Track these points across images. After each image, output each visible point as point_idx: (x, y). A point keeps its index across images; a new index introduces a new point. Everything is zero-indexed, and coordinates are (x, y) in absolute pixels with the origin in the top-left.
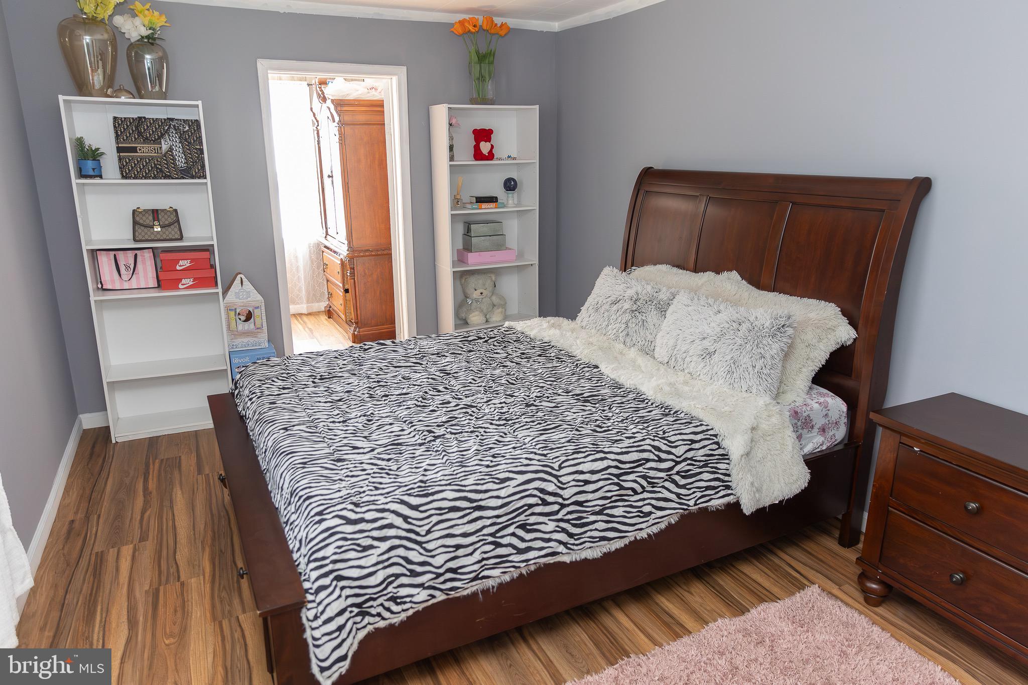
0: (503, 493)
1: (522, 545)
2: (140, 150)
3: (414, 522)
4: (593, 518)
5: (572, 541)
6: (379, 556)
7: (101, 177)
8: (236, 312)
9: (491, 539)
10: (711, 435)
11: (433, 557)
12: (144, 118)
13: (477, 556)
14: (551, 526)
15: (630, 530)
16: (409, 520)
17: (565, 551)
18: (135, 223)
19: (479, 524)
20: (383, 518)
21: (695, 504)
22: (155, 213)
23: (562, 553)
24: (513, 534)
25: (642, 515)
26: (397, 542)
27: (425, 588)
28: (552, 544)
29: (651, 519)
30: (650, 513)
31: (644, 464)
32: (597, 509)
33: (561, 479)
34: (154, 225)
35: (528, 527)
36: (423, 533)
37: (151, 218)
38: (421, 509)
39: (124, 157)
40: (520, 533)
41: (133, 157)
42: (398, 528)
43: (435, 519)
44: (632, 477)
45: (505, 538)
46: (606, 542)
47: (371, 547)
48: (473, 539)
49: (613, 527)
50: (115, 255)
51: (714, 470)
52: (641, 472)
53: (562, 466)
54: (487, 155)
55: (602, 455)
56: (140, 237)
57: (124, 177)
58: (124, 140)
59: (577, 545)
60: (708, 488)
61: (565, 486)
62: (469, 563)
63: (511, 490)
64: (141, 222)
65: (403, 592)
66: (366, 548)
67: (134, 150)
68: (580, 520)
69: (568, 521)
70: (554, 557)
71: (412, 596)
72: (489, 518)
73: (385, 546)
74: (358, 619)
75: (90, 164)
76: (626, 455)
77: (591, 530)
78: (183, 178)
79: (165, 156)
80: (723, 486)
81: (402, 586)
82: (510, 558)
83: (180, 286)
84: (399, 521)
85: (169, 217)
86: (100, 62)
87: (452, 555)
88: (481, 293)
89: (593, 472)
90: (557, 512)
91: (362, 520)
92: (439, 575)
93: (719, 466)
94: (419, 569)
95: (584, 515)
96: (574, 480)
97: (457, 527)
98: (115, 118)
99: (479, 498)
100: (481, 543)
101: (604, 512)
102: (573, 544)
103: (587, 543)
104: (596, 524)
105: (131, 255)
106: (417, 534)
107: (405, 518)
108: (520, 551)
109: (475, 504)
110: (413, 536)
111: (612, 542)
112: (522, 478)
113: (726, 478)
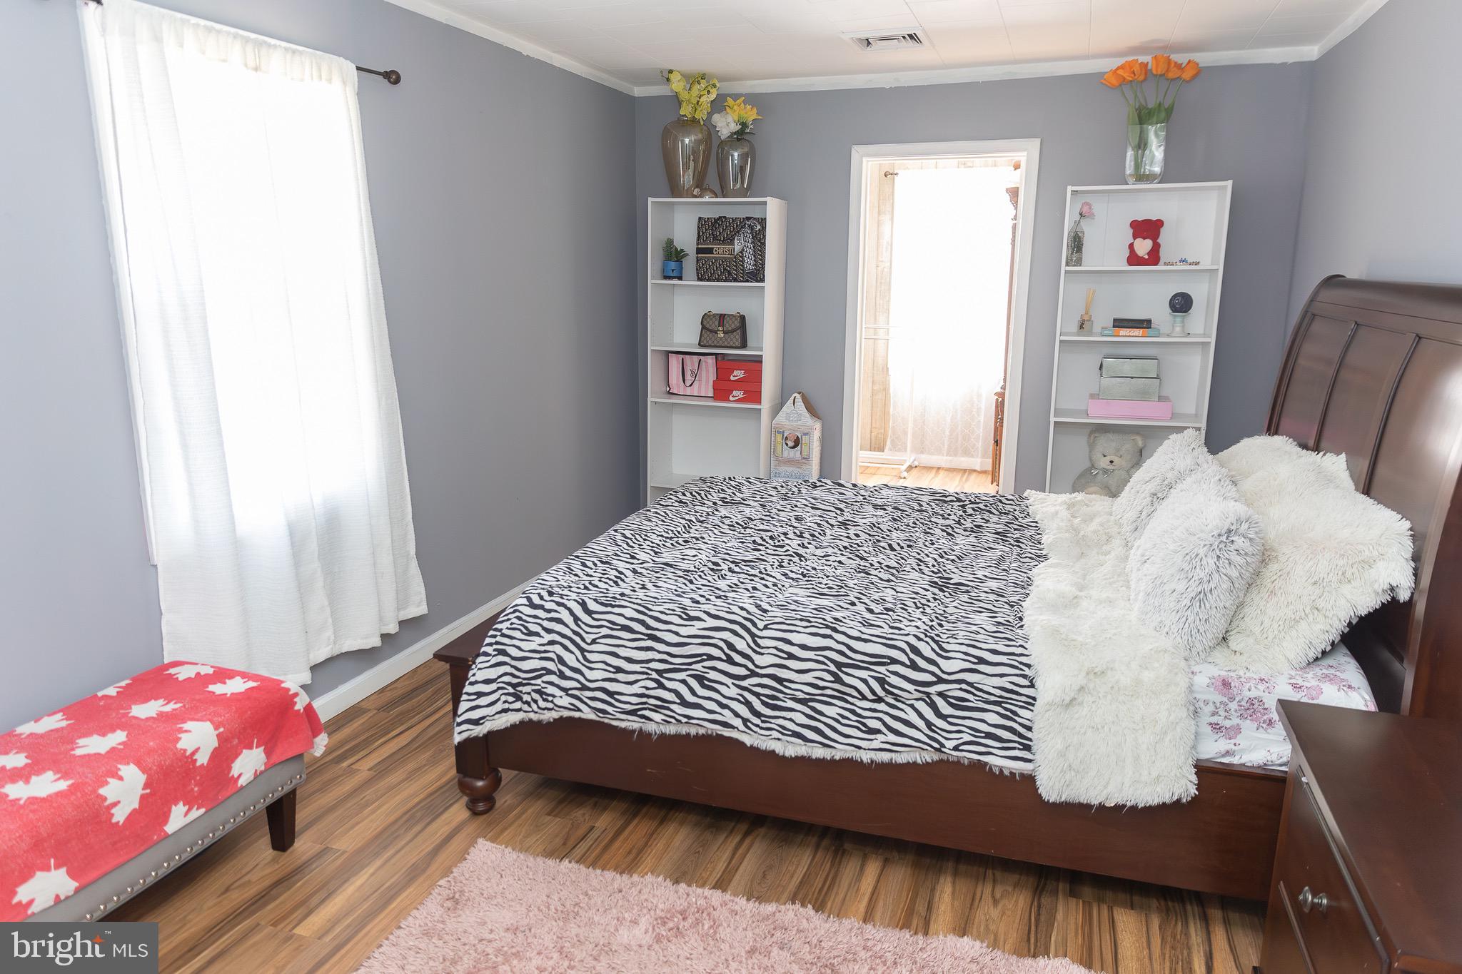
0: (682, 631)
1: (690, 698)
2: (716, 251)
3: (583, 626)
4: (790, 704)
5: (757, 721)
6: (540, 645)
7: (680, 278)
8: (783, 435)
9: (654, 675)
10: (1021, 663)
11: (591, 669)
12: (725, 217)
13: (636, 689)
14: (733, 692)
15: (840, 741)
16: (579, 622)
17: (742, 727)
18: (704, 327)
19: (650, 655)
20: (556, 611)
21: (956, 748)
22: (722, 317)
23: (737, 728)
24: (684, 682)
25: (864, 729)
26: (558, 638)
27: (568, 695)
28: (726, 712)
29: (878, 741)
30: (878, 731)
31: (889, 664)
32: (801, 696)
33: (759, 640)
34: (718, 330)
35: (705, 682)
36: (589, 641)
37: (717, 323)
38: (595, 616)
39: (702, 258)
40: (694, 683)
41: (708, 258)
42: (567, 626)
43: (605, 631)
44: (864, 674)
45: (673, 682)
46: (800, 741)
47: (537, 634)
48: (637, 667)
49: (816, 727)
50: (683, 359)
51: (1009, 714)
52: (881, 673)
53: (769, 627)
54: (1146, 257)
55: (828, 632)
56: (705, 342)
57: (700, 279)
58: (704, 241)
59: (761, 728)
60: (989, 736)
61: (762, 651)
62: (628, 692)
63: (693, 631)
64: (708, 326)
65: (551, 690)
66: (531, 633)
67: (710, 251)
68: (773, 700)
69: (757, 695)
70: (726, 729)
71: (554, 696)
72: (660, 652)
73: (548, 637)
74: (511, 699)
75: (673, 265)
76: (863, 643)
77: (784, 718)
78: (747, 281)
79: (735, 258)
80: (1019, 743)
81: (551, 683)
82: (672, 706)
83: (731, 398)
84: (569, 619)
85: (733, 322)
86: (692, 163)
87: (612, 676)
88: (1112, 462)
89: (804, 647)
90: (744, 678)
91: (541, 607)
92: (584, 688)
93: (1020, 711)
94: (568, 673)
95: (780, 696)
96: (775, 648)
97: (623, 648)
98: (700, 218)
99: (655, 627)
100: (645, 676)
101: (809, 704)
102: (757, 726)
103: (774, 732)
104: (793, 713)
105: (696, 358)
106: (583, 640)
107: (576, 619)
108: (685, 703)
109: (649, 632)
110: (578, 639)
111: (808, 744)
112: (712, 623)
113: (1029, 734)
